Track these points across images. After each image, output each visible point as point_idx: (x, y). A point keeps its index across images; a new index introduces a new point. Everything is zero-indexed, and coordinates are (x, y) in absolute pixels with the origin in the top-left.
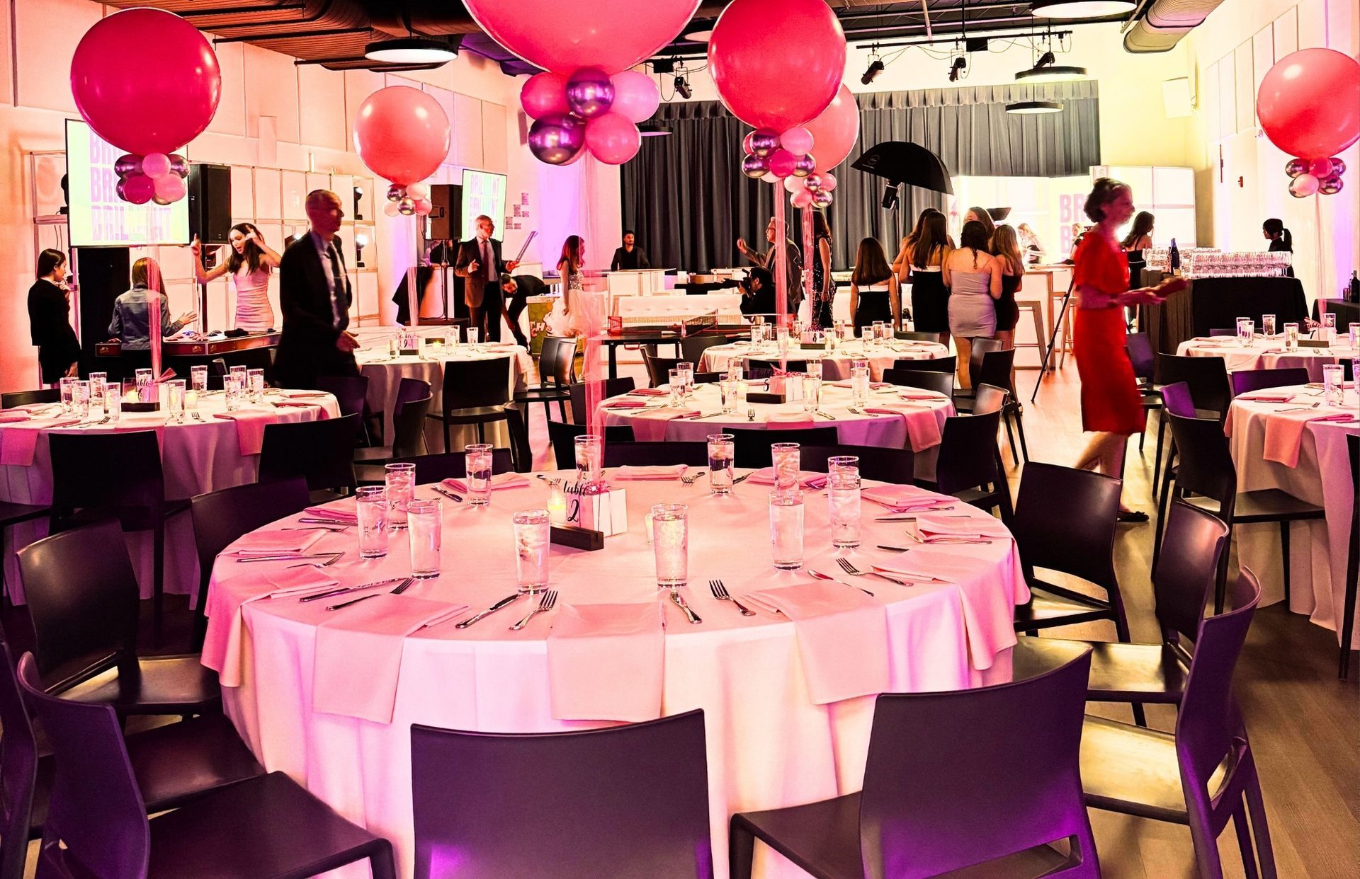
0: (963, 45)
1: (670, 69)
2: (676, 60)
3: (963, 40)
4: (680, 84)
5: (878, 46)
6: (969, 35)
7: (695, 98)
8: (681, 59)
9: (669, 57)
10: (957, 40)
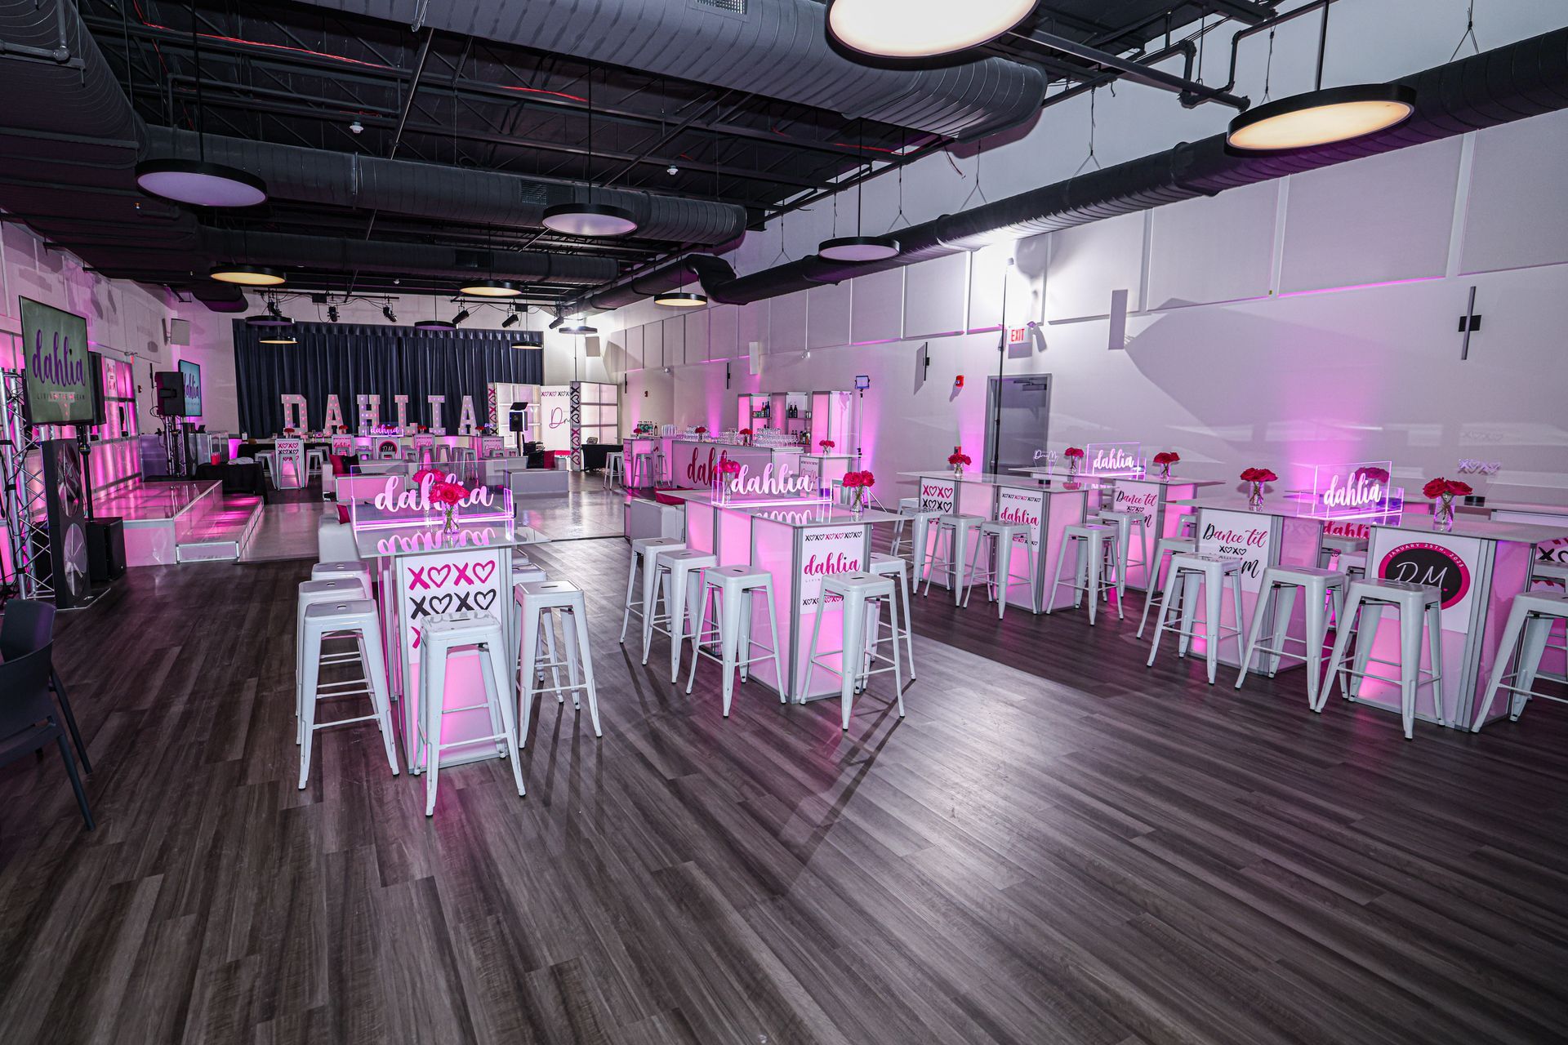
0: (513, 307)
1: (325, 302)
2: (329, 295)
3: (514, 304)
4: (332, 311)
5: (464, 301)
6: (517, 301)
7: (339, 321)
8: (332, 295)
9: (324, 292)
10: (510, 303)
